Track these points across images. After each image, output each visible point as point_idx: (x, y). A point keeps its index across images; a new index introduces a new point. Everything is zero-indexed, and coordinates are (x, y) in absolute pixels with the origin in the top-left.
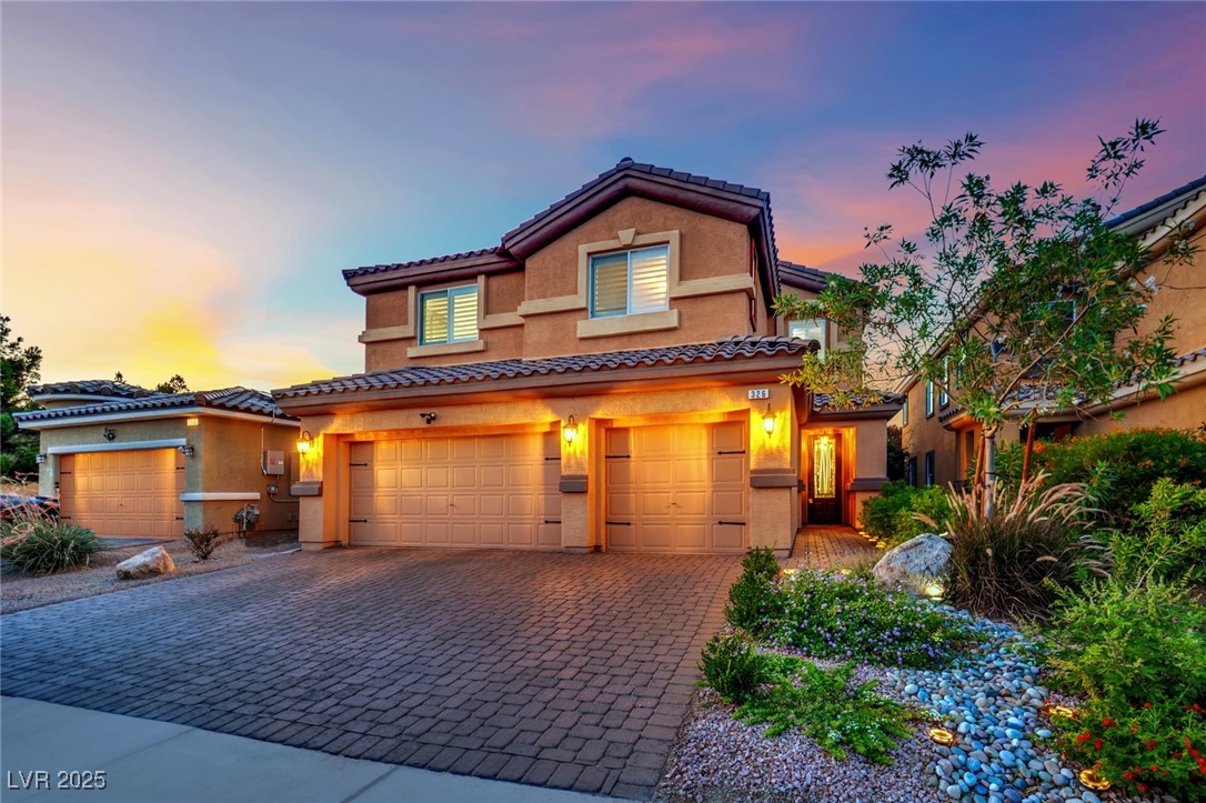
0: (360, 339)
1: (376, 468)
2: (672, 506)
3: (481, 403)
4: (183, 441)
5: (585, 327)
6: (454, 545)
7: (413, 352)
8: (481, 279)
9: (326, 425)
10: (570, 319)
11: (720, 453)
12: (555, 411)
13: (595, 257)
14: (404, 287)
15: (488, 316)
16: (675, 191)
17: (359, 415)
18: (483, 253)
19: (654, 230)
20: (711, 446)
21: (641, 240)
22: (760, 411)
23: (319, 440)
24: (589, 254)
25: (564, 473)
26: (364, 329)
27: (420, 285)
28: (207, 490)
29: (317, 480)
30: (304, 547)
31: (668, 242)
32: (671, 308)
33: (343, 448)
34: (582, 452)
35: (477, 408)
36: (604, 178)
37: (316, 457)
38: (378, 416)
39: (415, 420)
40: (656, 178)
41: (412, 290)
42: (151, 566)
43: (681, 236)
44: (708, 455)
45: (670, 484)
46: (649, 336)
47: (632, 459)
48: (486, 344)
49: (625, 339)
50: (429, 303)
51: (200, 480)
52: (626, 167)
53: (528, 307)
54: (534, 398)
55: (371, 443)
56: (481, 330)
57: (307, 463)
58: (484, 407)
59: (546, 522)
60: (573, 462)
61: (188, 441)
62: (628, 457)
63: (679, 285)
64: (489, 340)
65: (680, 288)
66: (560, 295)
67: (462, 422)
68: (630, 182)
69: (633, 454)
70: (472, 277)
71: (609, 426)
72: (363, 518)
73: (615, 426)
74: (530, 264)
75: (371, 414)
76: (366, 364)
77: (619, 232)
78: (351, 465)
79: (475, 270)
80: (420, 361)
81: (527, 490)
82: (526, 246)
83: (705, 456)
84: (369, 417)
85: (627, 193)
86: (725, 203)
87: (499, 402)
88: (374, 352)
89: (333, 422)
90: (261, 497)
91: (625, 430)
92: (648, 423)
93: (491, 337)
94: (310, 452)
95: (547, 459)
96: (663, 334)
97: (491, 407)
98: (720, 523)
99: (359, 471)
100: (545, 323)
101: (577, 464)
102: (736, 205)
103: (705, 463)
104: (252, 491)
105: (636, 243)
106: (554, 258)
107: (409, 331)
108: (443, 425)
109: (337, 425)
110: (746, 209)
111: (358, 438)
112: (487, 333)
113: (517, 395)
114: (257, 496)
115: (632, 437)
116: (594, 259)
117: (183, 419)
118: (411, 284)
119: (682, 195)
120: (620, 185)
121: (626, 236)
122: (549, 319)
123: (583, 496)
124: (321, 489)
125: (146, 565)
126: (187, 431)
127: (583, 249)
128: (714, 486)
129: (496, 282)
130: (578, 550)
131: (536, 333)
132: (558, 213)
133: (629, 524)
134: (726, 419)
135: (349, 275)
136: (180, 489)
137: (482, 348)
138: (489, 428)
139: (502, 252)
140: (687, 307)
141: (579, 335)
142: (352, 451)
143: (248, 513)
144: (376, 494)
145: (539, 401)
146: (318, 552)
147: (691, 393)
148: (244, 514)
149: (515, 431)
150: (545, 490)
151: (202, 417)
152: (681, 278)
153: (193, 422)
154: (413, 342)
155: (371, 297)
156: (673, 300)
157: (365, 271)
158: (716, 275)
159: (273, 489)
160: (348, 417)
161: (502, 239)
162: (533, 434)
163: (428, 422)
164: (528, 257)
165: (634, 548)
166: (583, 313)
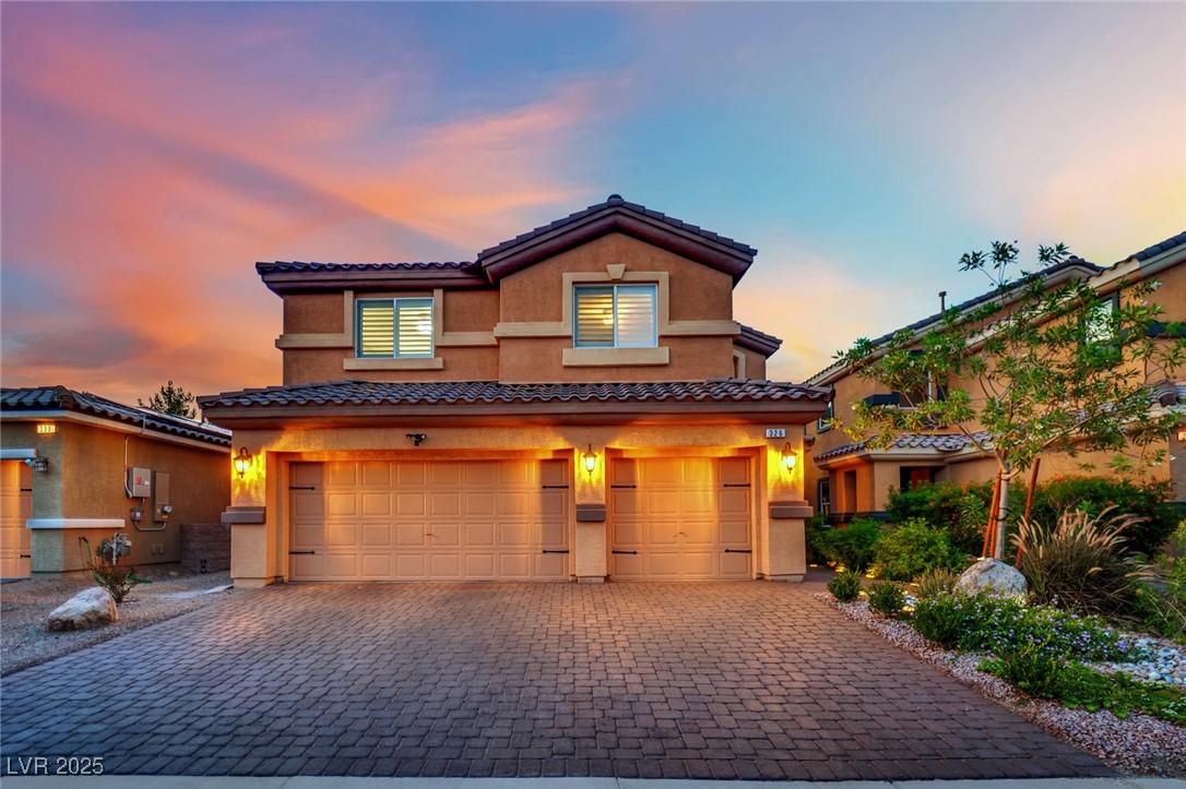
0: (278, 344)
1: (326, 492)
2: (679, 536)
3: (480, 426)
4: (31, 452)
5: (571, 356)
6: (433, 577)
7: (351, 363)
8: (438, 293)
9: (271, 441)
10: (553, 347)
11: (726, 486)
12: (567, 439)
13: (580, 287)
14: (340, 291)
15: (446, 333)
16: (666, 235)
17: (318, 432)
18: (448, 266)
19: (641, 269)
20: (717, 478)
21: (631, 276)
22: (777, 449)
23: (260, 460)
24: (574, 283)
25: (578, 501)
26: (282, 333)
27: (359, 290)
28: (68, 515)
29: (256, 505)
30: (236, 584)
31: (657, 282)
32: (660, 345)
33: (284, 469)
34: (599, 481)
35: (475, 432)
36: (593, 210)
37: (256, 478)
38: (345, 433)
39: (398, 440)
40: (648, 220)
41: (349, 296)
42: (102, 611)
43: (671, 279)
44: (714, 487)
45: (677, 514)
46: (638, 370)
47: (639, 489)
48: (444, 362)
49: (614, 371)
50: (367, 312)
51: (58, 502)
52: (616, 203)
53: (502, 329)
54: (544, 425)
55: (321, 464)
56: (438, 348)
57: (243, 485)
58: (484, 431)
59: (545, 552)
60: (588, 491)
61: (38, 453)
62: (634, 487)
63: (670, 324)
64: (448, 358)
65: (672, 326)
66: (539, 320)
67: (456, 446)
68: (620, 218)
69: (639, 484)
70: (429, 290)
71: (619, 456)
72: (310, 549)
73: (625, 456)
74: (505, 284)
75: (336, 431)
76: (284, 373)
77: (608, 266)
78: (291, 488)
79: (433, 282)
80: (359, 374)
81: (521, 518)
82: (505, 267)
83: (711, 489)
84: (333, 435)
85: (616, 228)
86: (717, 253)
87: (501, 427)
88: (296, 360)
89: (280, 438)
90: (126, 524)
91: (631, 461)
92: (659, 455)
93: (450, 355)
94: (249, 472)
95: (544, 487)
96: (653, 370)
97: (492, 430)
98: (727, 551)
99: (305, 497)
100: (524, 347)
101: (593, 493)
102: (726, 257)
103: (711, 494)
104: (116, 517)
105: (627, 278)
106: (533, 282)
107: (346, 340)
108: (431, 447)
109: (285, 443)
110: (736, 262)
111: (306, 458)
112: (445, 351)
113: (528, 421)
114: (120, 523)
115: (638, 468)
116: (577, 289)
117: (33, 424)
118: (348, 288)
119: (674, 239)
120: (610, 220)
121: (616, 270)
122: (528, 343)
123: (599, 525)
124: (264, 516)
125: (95, 612)
126: (36, 440)
127: (568, 278)
128: (720, 517)
129: (454, 298)
130: (594, 580)
131: (511, 357)
132: (543, 238)
133: (635, 553)
134: (736, 455)
135: (263, 269)
136: (26, 514)
137: (441, 367)
138: (480, 452)
139: (474, 270)
140: (679, 347)
141: (565, 363)
142: (294, 472)
143: (118, 544)
144: (327, 522)
145: (549, 428)
146: (262, 590)
147: (711, 429)
148: (114, 546)
149: (513, 458)
150: (543, 518)
151: (59, 423)
152: (671, 318)
153: (46, 429)
154: (350, 353)
155: (289, 297)
156: (663, 337)
157: (290, 268)
158: (703, 319)
159: (138, 514)
160: (302, 433)
161: (479, 255)
162: (530, 461)
163: (417, 444)
164: (503, 277)
165: (641, 576)
166: (567, 342)
